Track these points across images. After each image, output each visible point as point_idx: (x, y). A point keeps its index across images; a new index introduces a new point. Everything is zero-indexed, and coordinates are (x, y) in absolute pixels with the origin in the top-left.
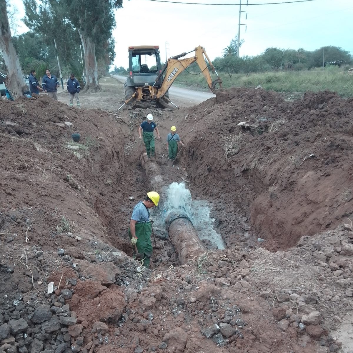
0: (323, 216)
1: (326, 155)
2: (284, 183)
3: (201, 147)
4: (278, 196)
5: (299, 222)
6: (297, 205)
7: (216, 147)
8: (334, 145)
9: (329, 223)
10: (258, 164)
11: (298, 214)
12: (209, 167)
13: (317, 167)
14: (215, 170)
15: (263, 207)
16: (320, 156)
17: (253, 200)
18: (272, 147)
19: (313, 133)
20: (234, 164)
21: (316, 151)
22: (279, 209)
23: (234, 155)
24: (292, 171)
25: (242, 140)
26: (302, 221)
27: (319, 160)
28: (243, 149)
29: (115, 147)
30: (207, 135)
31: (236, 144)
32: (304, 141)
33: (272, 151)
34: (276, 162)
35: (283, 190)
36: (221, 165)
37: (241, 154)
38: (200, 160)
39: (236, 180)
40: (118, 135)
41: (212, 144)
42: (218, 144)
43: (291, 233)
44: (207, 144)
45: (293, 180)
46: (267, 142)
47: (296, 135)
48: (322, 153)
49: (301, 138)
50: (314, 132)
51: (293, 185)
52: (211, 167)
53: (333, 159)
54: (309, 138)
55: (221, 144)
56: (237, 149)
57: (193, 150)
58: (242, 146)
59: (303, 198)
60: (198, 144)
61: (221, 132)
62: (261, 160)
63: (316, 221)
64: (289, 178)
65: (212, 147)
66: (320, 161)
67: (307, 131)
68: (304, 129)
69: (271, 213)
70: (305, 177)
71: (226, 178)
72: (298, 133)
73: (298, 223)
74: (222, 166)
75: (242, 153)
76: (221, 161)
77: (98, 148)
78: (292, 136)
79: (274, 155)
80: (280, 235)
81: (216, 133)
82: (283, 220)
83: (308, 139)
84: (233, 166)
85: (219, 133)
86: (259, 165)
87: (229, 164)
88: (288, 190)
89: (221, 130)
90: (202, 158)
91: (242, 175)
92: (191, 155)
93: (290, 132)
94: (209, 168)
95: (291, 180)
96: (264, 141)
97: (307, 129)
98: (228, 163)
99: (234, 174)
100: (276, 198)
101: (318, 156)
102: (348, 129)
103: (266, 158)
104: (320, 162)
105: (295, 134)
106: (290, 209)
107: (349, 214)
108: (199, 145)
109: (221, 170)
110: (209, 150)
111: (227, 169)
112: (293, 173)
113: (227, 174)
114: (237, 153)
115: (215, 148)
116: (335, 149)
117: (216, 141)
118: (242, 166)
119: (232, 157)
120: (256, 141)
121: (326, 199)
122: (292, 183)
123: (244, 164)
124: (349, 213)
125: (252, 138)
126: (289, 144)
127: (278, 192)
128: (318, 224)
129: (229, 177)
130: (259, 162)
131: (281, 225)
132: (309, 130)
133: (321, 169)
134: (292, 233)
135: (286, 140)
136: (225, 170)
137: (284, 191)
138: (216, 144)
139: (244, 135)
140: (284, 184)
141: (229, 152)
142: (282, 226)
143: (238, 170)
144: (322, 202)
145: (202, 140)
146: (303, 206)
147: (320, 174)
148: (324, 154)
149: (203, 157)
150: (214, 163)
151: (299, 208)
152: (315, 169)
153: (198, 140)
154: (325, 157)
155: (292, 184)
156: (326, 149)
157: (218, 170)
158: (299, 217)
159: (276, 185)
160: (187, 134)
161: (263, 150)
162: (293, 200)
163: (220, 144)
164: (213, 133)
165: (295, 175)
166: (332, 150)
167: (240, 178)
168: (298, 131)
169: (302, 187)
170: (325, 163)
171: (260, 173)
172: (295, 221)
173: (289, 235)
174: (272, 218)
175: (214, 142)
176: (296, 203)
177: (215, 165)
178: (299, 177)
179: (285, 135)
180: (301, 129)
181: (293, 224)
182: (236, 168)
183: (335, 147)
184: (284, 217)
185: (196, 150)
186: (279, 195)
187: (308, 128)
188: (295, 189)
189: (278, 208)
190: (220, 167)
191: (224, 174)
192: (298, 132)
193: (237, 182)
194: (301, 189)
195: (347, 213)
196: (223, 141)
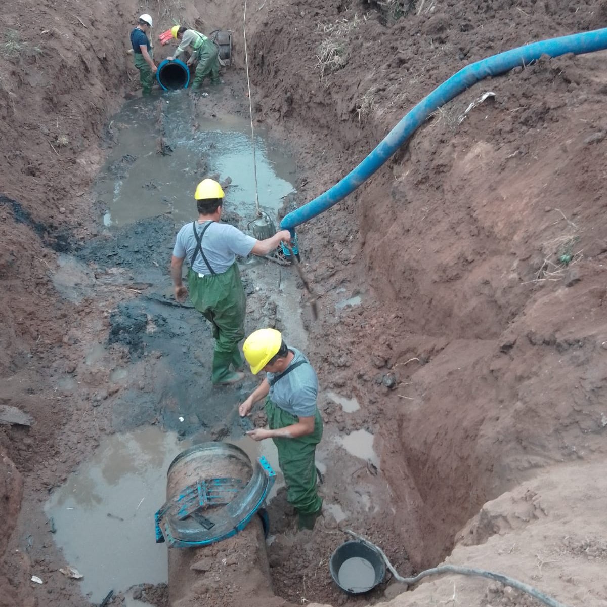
0: (505, 285)
1: (524, 95)
2: (423, 165)
3: (275, 47)
4: (409, 198)
5: (450, 280)
6: (448, 230)
7: (303, 48)
8: (546, 70)
9: (508, 344)
10: (375, 103)
11: (448, 258)
12: (289, 94)
13: (500, 132)
14: (300, 103)
15: (378, 216)
16: (509, 98)
17: (365, 188)
18: (409, 59)
19: (505, 24)
20: (337, 92)
21: (501, 86)
22: (408, 230)
23: (337, 70)
24: (440, 137)
25: (359, 33)
26: (457, 277)
27: (508, 110)
28: (355, 56)
29: (96, 49)
30: (288, 19)
31: (344, 42)
32: (481, 48)
33: (408, 70)
34: (411, 103)
35: (421, 182)
36: (310, 91)
37: (350, 68)
38: (274, 78)
39: (341, 129)
40: (104, 19)
41: (298, 42)
42: (310, 42)
43: (430, 302)
44: (287, 43)
45: (441, 162)
46: (404, 42)
47: (466, 29)
48: (515, 90)
49: (474, 38)
50: (508, 21)
51: (442, 174)
52: (292, 95)
53: (542, 113)
54: (492, 41)
55: (316, 41)
56: (345, 57)
57: (261, 53)
58: (354, 50)
59: (462, 214)
60: (271, 41)
61: (320, 11)
62: (381, 92)
63: (486, 290)
64: (434, 153)
65: (296, 48)
66: (509, 114)
67: (493, 17)
68: (486, 12)
69: (392, 237)
70: (470, 156)
71: (323, 121)
72: (471, 23)
73: (447, 281)
74: (312, 94)
75: (353, 66)
76: (310, 82)
77: (37, 57)
78: (456, 31)
79: (412, 82)
80: (409, 299)
81: (309, 13)
82: (415, 264)
83: (490, 43)
84: (335, 97)
85: (317, 14)
86: (377, 105)
87: (325, 91)
88: (432, 186)
89: (321, 7)
90: (276, 72)
91: (350, 120)
92: (258, 65)
93: (454, 19)
94: (288, 98)
95: (438, 161)
96: (396, 40)
97: (492, 13)
98: (324, 89)
99: (336, 115)
100: (403, 200)
101: (506, 99)
102: (587, 19)
103: (392, 88)
104: (509, 118)
105: (464, 26)
106: (431, 240)
107: (565, 346)
108: (273, 43)
109: (311, 104)
110: (290, 56)
111: (323, 102)
112: (442, 141)
113: (324, 113)
114: (344, 66)
115: (303, 50)
116: (550, 81)
117: (305, 34)
118: (351, 99)
119: (333, 74)
120: (383, 38)
121: (514, 233)
122: (440, 170)
123: (353, 95)
124: (566, 341)
125: (379, 28)
126: (446, 54)
127: (408, 188)
128: (492, 302)
129: (328, 119)
130: (377, 97)
131: (411, 274)
132: (497, 15)
133: (510, 137)
134: (434, 303)
135: (442, 42)
136: (320, 103)
137: (422, 187)
138: (305, 41)
139: (364, 21)
140: (421, 169)
141: (327, 62)
142: (413, 279)
143: (342, 108)
144: (505, 239)
145: (278, 32)
146: (462, 238)
147: (506, 151)
148: (521, 93)
149: (279, 70)
150: (298, 86)
151: (452, 241)
152: (496, 136)
153: (271, 32)
154: (523, 101)
155: (439, 173)
156: (525, 80)
157: (306, 103)
158: (451, 267)
159: (406, 164)
160: (253, 14)
161: (389, 66)
162: (439, 214)
163: (314, 42)
164: (302, 13)
165: (446, 150)
166: (541, 81)
167: (349, 124)
168: (470, 18)
169: (461, 183)
170: (522, 120)
171: (376, 127)
172: (441, 273)
173: (426, 305)
174: (394, 250)
175: (301, 38)
176: (444, 225)
177: (300, 90)
178: (455, 155)
179: (441, 29)
180: (480, 11)
181: (435, 282)
182: (339, 101)
183: (548, 75)
184: (417, 258)
185: (268, 53)
186: (410, 195)
187: (495, 10)
188: (446, 187)
189: (406, 228)
190: (309, 95)
191: (317, 113)
192: (470, 21)
193: (343, 133)
194: (457, 189)
195: (560, 338)
196: (319, 35)
